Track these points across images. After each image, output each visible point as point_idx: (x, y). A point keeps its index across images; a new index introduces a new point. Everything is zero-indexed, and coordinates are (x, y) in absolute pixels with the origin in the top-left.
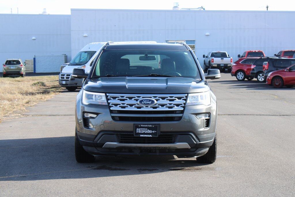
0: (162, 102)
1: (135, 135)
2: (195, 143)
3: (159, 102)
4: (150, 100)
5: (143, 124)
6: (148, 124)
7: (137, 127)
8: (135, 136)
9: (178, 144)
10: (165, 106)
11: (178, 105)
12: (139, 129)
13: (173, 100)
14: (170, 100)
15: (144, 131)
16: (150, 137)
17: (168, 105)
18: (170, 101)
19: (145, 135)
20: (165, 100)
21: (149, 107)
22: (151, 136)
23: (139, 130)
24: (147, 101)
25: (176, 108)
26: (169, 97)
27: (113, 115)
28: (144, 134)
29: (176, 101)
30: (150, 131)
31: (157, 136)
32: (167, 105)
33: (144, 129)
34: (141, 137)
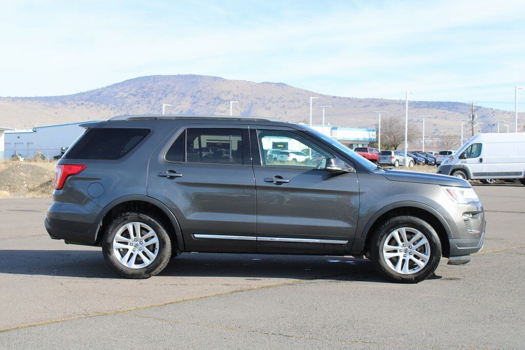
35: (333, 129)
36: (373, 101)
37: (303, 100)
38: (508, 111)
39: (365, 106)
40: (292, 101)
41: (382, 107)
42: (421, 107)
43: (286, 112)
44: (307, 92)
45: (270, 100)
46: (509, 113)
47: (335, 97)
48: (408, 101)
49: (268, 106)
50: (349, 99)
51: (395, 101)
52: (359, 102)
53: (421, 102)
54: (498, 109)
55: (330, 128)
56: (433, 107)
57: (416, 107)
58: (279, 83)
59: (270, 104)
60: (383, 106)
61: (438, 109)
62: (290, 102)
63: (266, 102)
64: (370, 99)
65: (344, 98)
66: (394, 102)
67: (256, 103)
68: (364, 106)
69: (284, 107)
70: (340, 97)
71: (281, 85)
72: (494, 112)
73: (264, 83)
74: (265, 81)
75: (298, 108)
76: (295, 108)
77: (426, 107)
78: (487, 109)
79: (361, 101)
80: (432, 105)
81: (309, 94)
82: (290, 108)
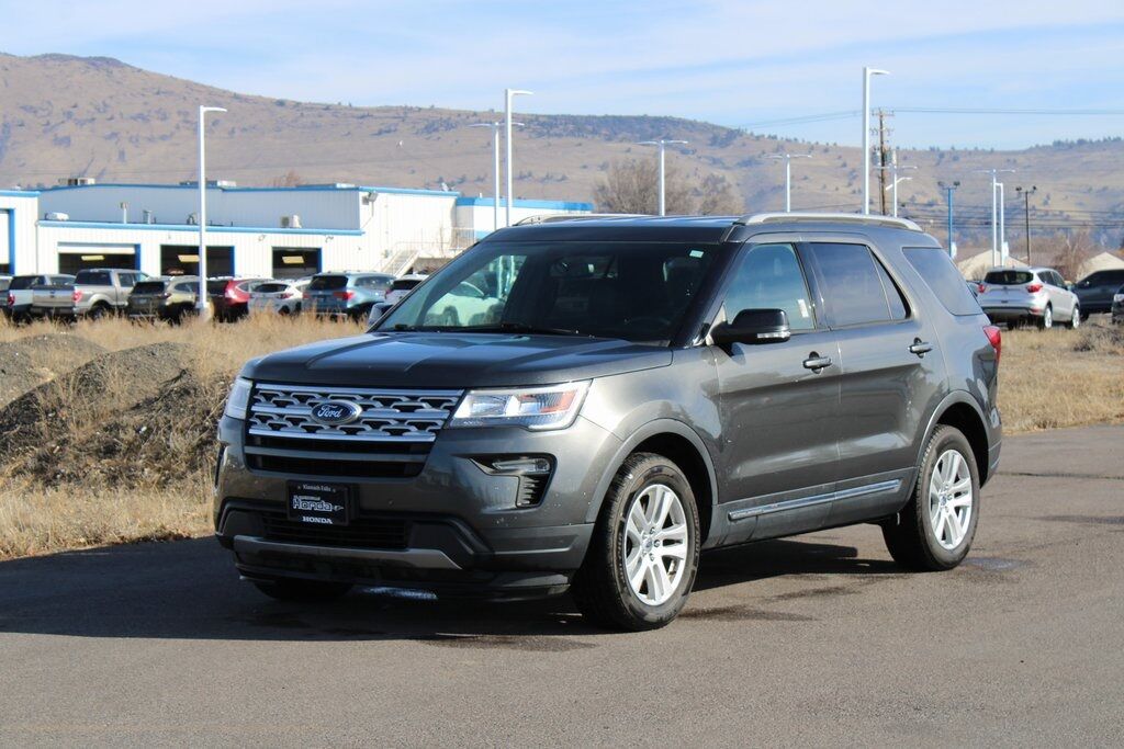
0: (379, 412)
1: (292, 516)
2: (471, 552)
3: (372, 415)
4: (340, 407)
5: (310, 483)
6: (320, 484)
7: (293, 490)
8: (289, 519)
9: (413, 551)
10: (383, 427)
11: (421, 426)
12: (301, 498)
13: (411, 409)
14: (404, 409)
15: (314, 507)
16: (328, 525)
17: (394, 425)
18: (402, 411)
19: (314, 516)
20: (391, 409)
21: (338, 428)
22: (329, 521)
23: (300, 503)
24: (331, 409)
25: (413, 436)
26: (407, 397)
27: (250, 450)
28: (313, 513)
29: (424, 413)
30: (327, 507)
31: (346, 523)
32: (389, 423)
33: (312, 498)
34: (306, 523)
35: (457, 203)
36: (403, 114)
37: (179, 113)
38: (823, 143)
39: (380, 133)
40: (140, 116)
41: (435, 135)
42: (556, 135)
43: (122, 154)
44: (190, 86)
45: (69, 115)
46: (826, 150)
47: (281, 103)
48: (515, 117)
49: (62, 132)
50: (327, 108)
51: (475, 114)
52: (363, 117)
53: (555, 118)
54: (792, 138)
55: (451, 201)
56: (594, 132)
57: (541, 135)
58: (95, 59)
59: (68, 128)
60: (436, 130)
61: (609, 139)
62: (134, 118)
63: (53, 123)
64: (397, 109)
65: (311, 107)
66: (472, 119)
67: (22, 125)
68: (376, 129)
69: (114, 135)
70: (298, 104)
71: (103, 64)
72: (779, 148)
73: (45, 56)
74: (49, 52)
75: (163, 138)
76: (151, 140)
77: (572, 133)
78: (758, 138)
79: (365, 115)
80: (590, 128)
81: (197, 93)
82: (134, 140)
